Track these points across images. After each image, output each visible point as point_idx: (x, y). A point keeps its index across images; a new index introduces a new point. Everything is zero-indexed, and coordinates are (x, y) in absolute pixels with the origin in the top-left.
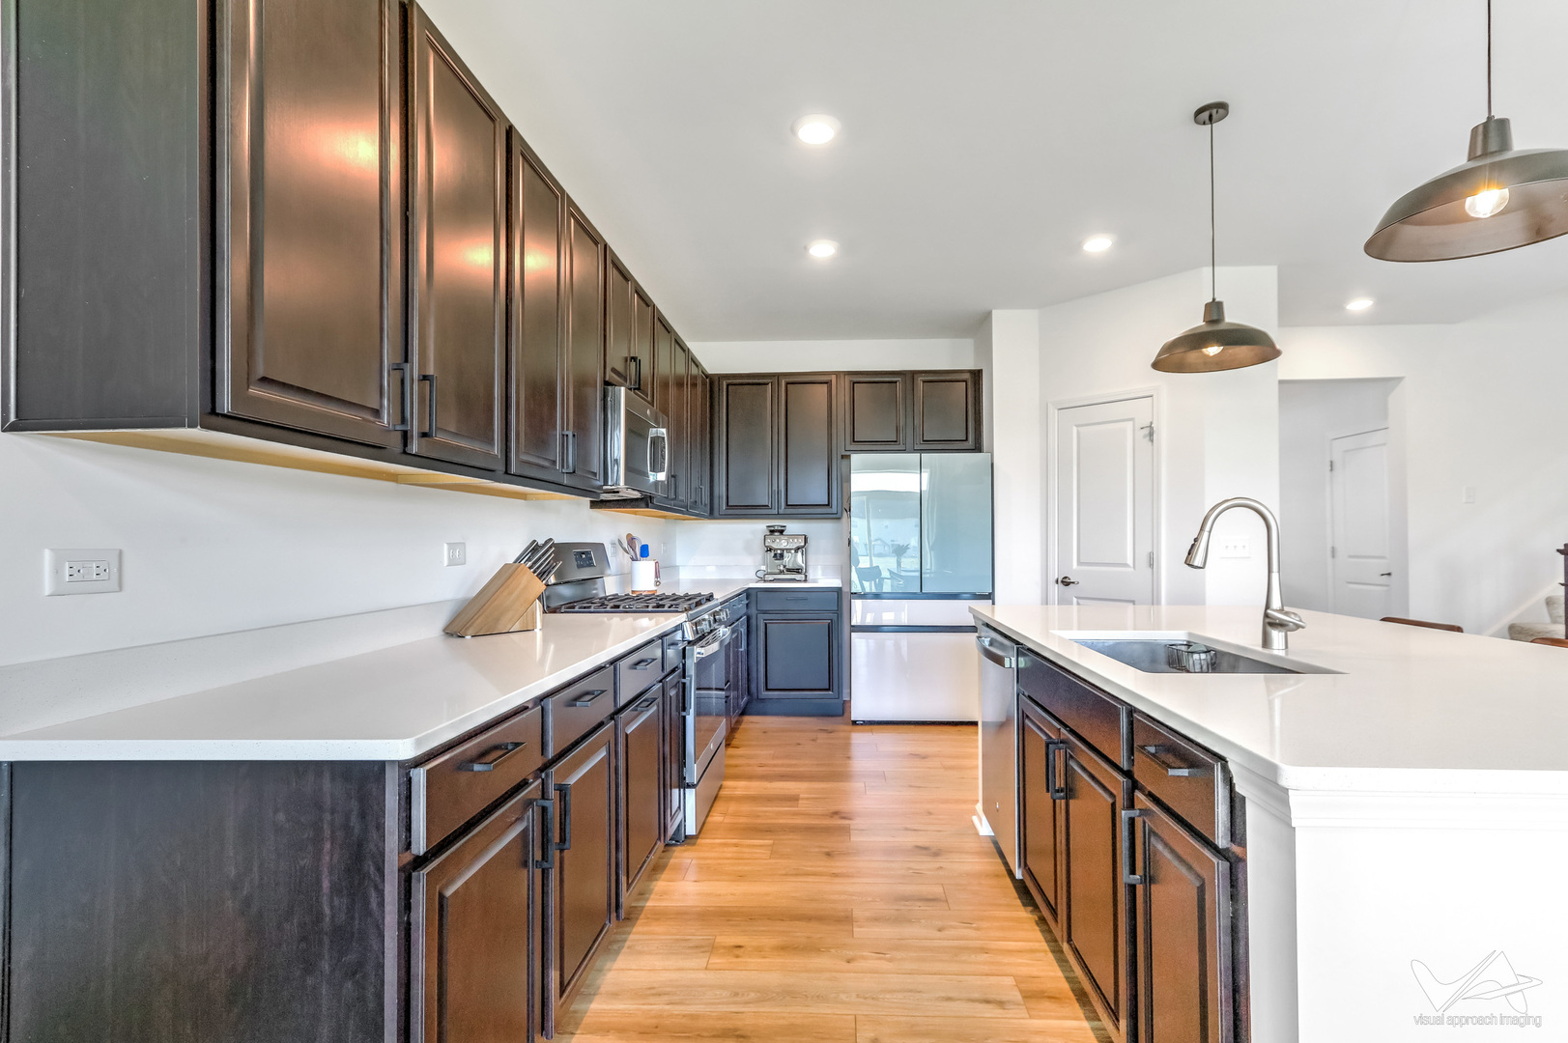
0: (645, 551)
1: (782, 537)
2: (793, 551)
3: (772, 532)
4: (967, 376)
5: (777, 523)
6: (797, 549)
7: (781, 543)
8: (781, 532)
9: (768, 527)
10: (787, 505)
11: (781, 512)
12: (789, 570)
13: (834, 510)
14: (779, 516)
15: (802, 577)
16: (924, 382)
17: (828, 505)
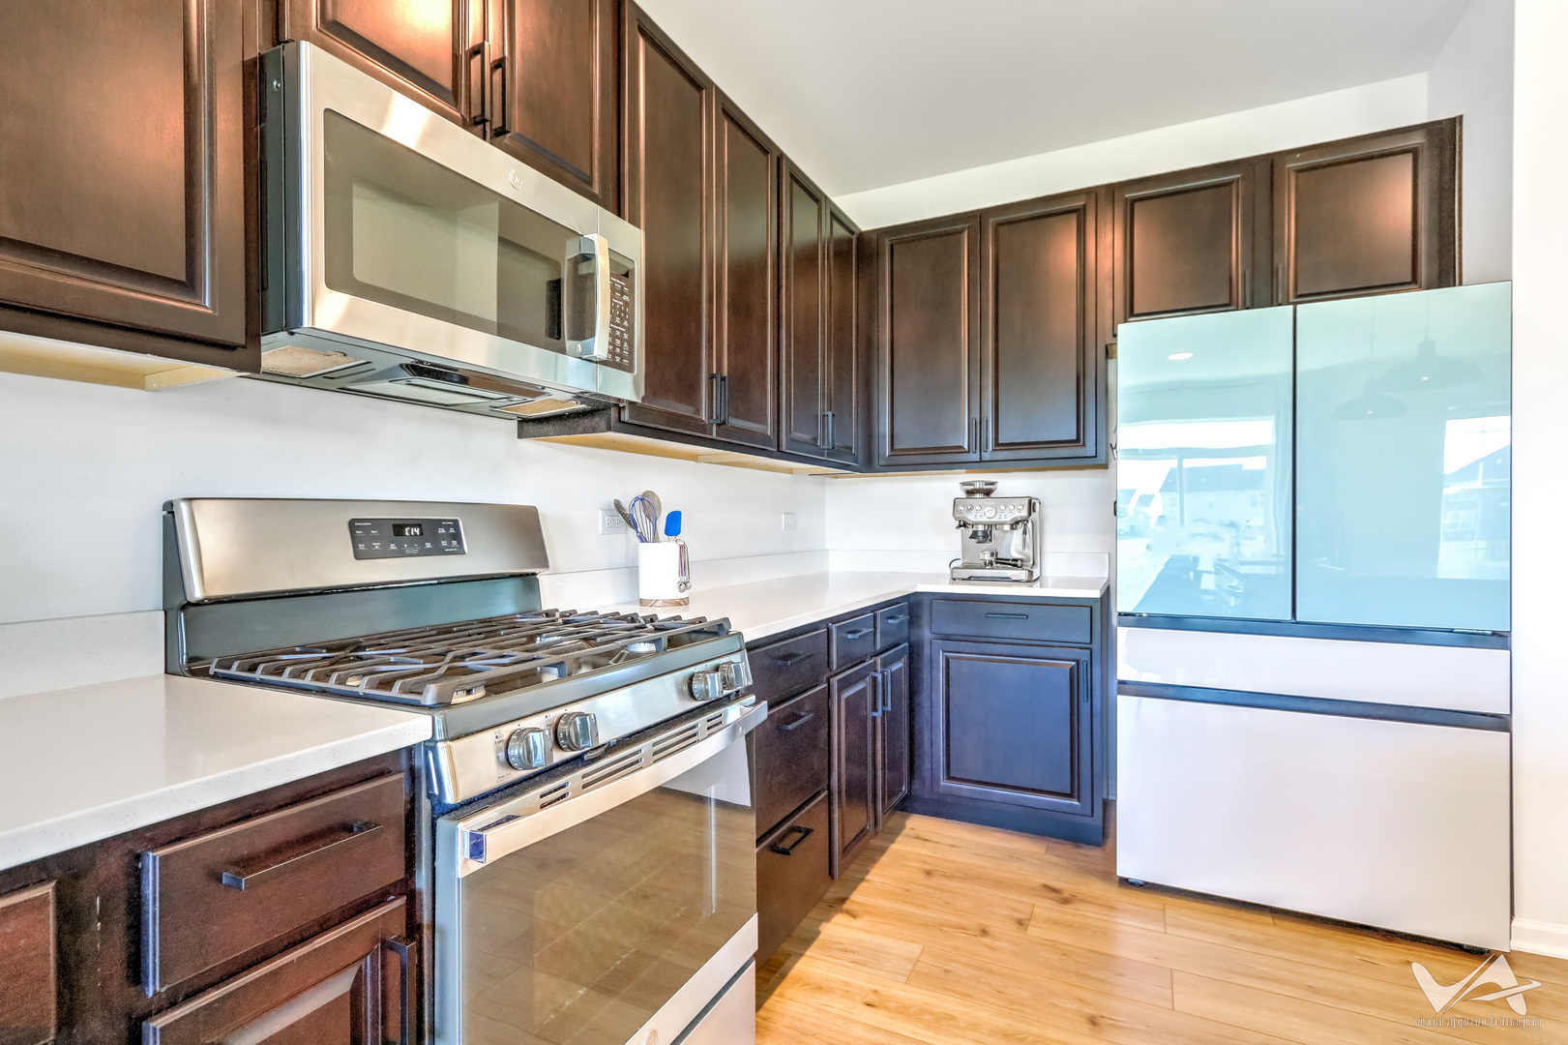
0: (674, 524)
1: (987, 501)
2: (1007, 527)
3: (970, 493)
4: (1417, 140)
5: (980, 478)
6: (1014, 525)
7: (982, 513)
8: (988, 493)
9: (964, 484)
10: (997, 443)
11: (986, 456)
12: (1000, 561)
13: (1090, 450)
14: (981, 465)
15: (1022, 574)
16: (1299, 171)
17: (1077, 440)
